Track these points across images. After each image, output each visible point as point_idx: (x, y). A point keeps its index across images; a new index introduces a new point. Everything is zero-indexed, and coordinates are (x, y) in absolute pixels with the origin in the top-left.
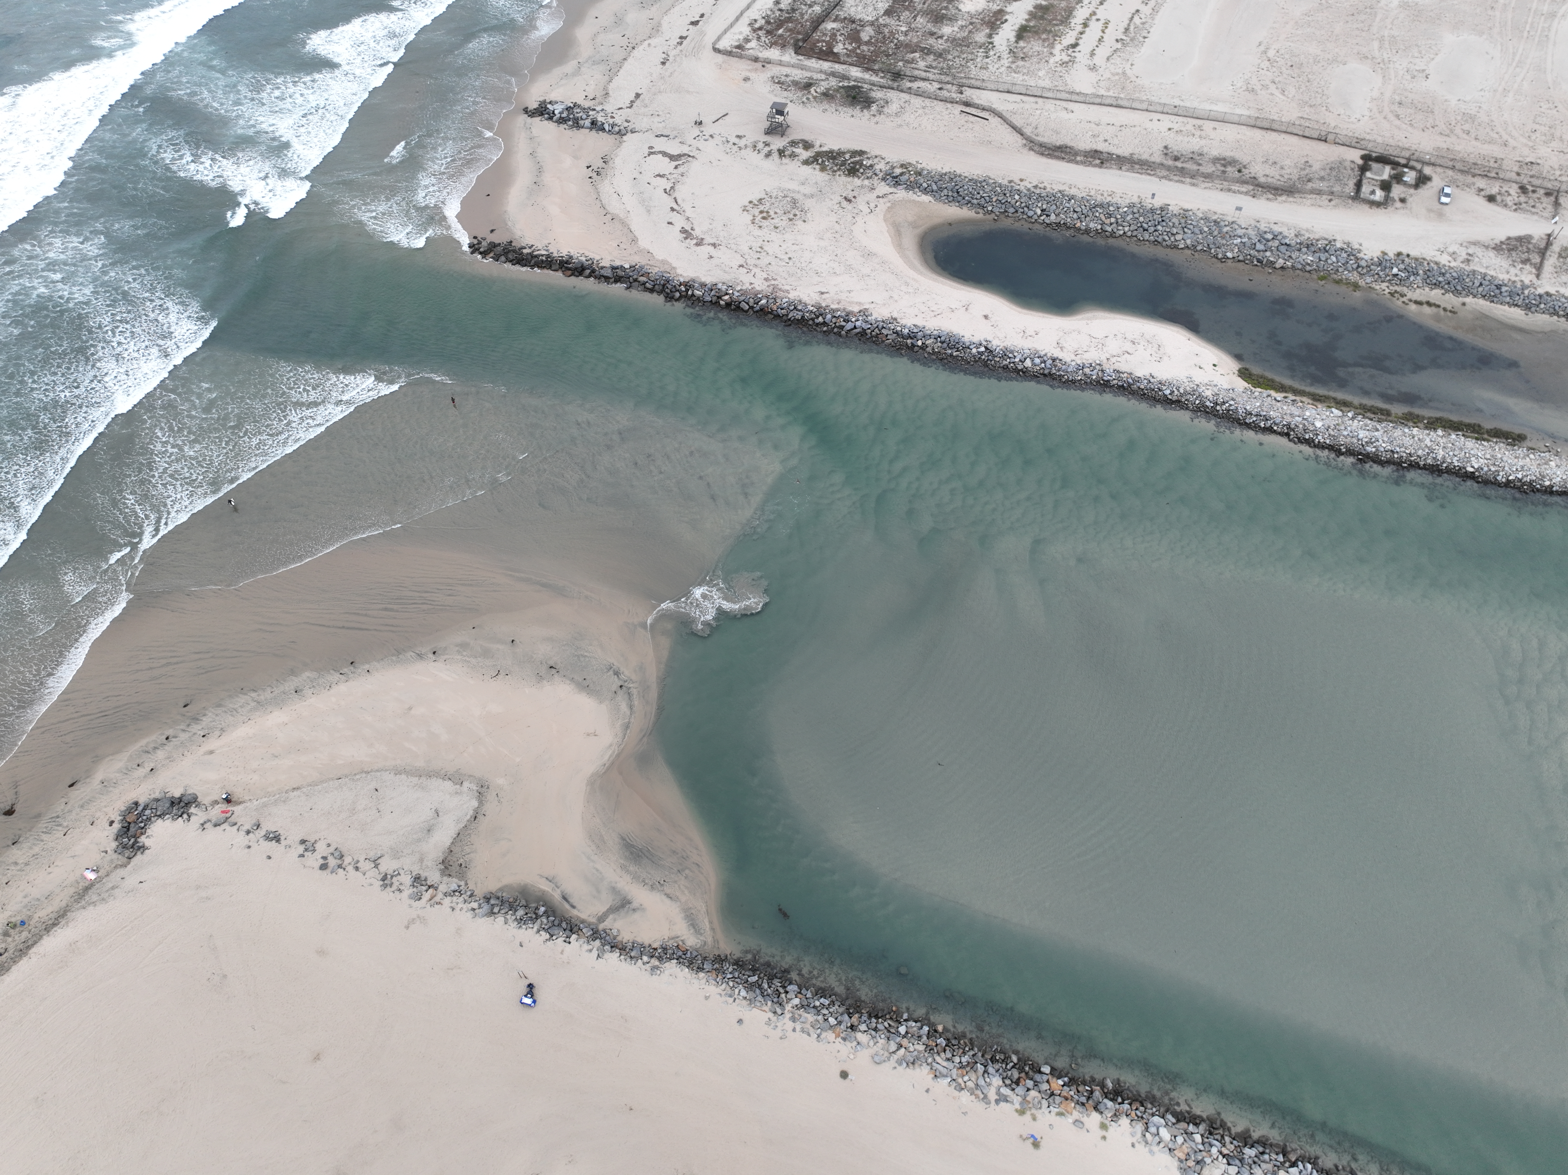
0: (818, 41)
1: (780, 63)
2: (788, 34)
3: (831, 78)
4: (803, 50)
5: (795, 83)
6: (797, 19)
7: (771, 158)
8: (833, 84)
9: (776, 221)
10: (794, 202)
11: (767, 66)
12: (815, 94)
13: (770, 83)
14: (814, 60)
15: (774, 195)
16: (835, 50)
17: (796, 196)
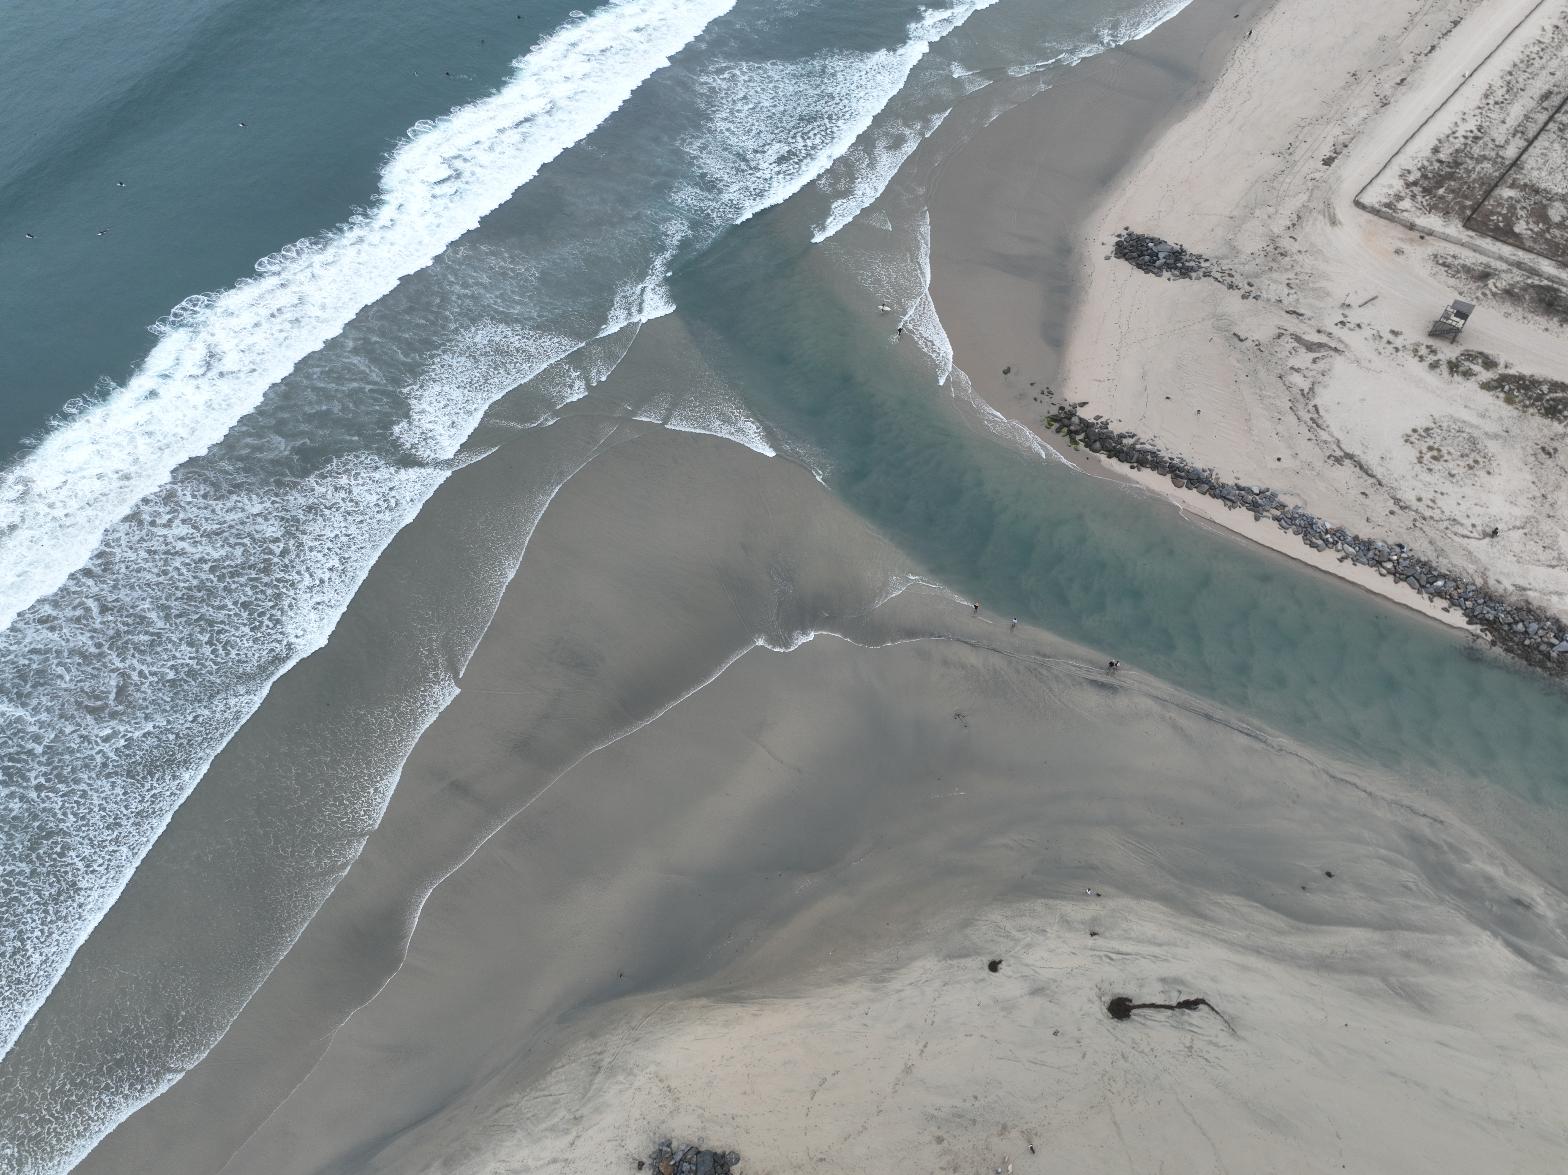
0: (1492, 213)
1: (1446, 238)
2: (1451, 196)
3: (1515, 270)
4: (1473, 222)
5: (1467, 270)
6: (1462, 178)
7: (1438, 370)
8: (1518, 279)
9: (1451, 465)
10: (1473, 441)
11: (1427, 237)
12: (1494, 289)
13: (1430, 264)
14: (1489, 240)
15: (1445, 425)
16: (1517, 229)
17: (1476, 433)
